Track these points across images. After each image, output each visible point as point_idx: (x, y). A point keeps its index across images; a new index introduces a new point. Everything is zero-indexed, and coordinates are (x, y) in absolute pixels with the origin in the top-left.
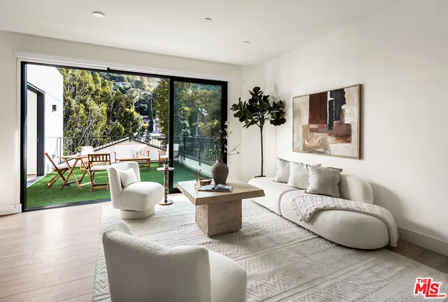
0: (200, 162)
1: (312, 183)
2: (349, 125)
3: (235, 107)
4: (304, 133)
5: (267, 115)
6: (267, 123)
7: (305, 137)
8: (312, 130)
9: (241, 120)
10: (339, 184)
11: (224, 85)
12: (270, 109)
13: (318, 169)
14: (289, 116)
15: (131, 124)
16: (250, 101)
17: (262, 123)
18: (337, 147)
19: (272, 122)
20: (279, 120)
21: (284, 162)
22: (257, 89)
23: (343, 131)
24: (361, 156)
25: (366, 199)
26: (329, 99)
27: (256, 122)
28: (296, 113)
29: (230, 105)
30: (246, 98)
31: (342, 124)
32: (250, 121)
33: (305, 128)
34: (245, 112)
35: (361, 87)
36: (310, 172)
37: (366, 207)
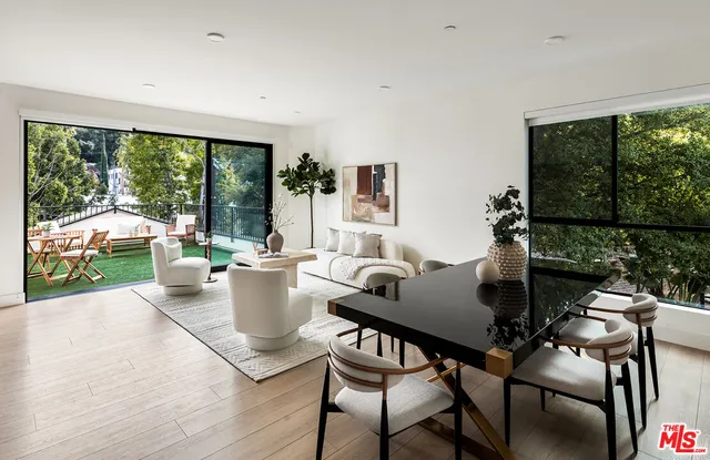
0: (232, 238)
1: (358, 247)
2: (388, 197)
3: (283, 174)
4: (353, 202)
5: (318, 184)
6: (317, 191)
7: (354, 207)
8: (360, 200)
9: (290, 189)
10: (379, 248)
11: (268, 148)
12: (320, 178)
13: (363, 236)
14: (339, 185)
15: (80, 181)
16: (298, 167)
17: (312, 192)
18: (380, 216)
19: (322, 191)
20: (329, 189)
21: (334, 231)
22: (306, 156)
23: (383, 202)
24: (396, 224)
25: (397, 257)
26: (373, 172)
27: (305, 191)
28: (346, 184)
29: (276, 172)
30: (294, 164)
31: (382, 195)
32: (299, 189)
33: (353, 197)
34: (293, 180)
35: (396, 164)
36: (357, 239)
37: (395, 262)
